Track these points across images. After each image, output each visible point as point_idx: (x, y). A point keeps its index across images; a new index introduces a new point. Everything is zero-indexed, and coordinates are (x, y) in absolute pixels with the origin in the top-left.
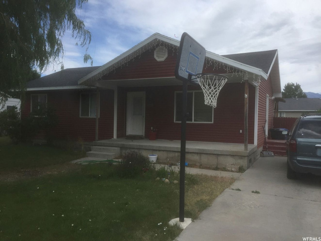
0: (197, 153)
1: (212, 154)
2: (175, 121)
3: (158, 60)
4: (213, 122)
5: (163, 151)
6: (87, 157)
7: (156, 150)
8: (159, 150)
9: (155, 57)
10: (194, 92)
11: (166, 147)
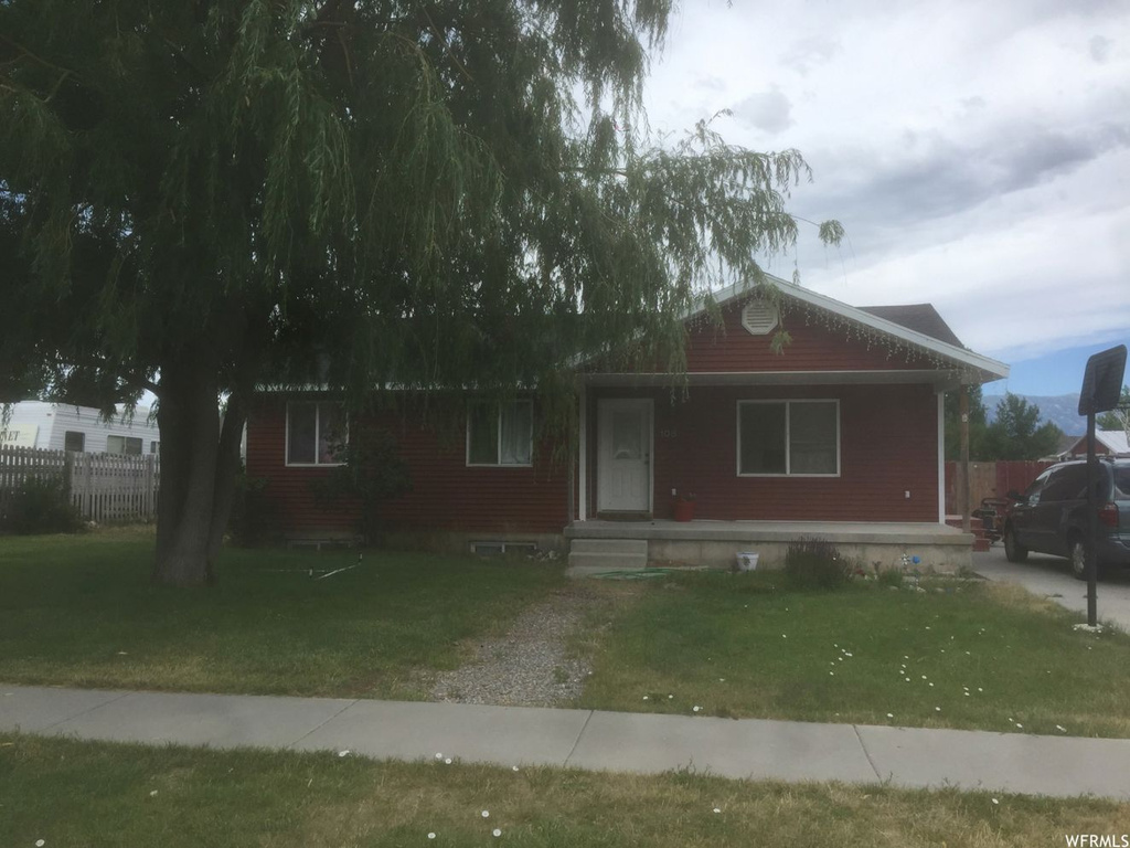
0: (856, 544)
1: (891, 544)
2: (738, 474)
3: (754, 331)
4: (838, 475)
5: (768, 542)
6: (573, 566)
7: (749, 542)
8: (758, 542)
9: (746, 323)
10: (788, 402)
11: (775, 533)
